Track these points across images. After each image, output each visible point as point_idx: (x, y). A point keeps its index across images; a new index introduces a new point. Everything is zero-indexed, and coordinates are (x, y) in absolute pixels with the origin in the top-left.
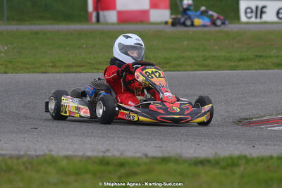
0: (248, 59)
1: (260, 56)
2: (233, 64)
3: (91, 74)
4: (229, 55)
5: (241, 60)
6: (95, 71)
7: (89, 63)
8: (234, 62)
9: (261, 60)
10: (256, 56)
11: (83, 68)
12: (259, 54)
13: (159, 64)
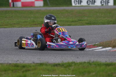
0: (75, 21)
1: (80, 20)
2: (69, 23)
3: (11, 28)
4: (68, 20)
5: (72, 22)
6: (13, 27)
7: (10, 24)
8: (70, 22)
9: (81, 22)
10: (79, 20)
11: (8, 26)
12: (80, 19)
13: (39, 24)
